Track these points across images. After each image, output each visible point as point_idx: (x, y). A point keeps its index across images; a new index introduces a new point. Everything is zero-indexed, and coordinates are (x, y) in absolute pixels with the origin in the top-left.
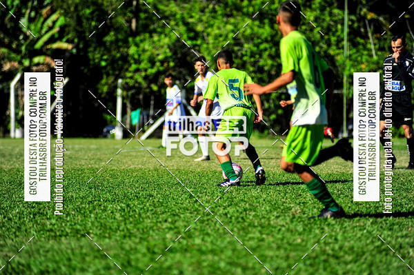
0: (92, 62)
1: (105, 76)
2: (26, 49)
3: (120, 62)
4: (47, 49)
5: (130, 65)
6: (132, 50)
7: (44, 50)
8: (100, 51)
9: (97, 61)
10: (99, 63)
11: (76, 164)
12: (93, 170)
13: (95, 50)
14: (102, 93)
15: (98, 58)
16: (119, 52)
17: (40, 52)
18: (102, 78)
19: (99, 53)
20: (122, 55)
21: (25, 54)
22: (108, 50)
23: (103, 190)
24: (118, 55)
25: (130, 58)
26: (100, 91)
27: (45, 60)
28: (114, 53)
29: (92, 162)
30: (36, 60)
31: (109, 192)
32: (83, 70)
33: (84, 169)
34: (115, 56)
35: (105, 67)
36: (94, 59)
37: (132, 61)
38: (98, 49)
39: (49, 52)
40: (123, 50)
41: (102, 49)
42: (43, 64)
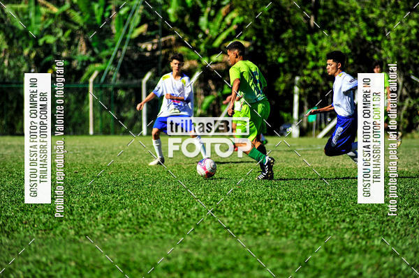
0: (269, 60)
1: (282, 74)
2: (205, 48)
3: (298, 60)
5: (308, 62)
6: (310, 48)
7: (222, 48)
8: (278, 48)
9: (274, 58)
10: (277, 60)
13: (273, 47)
14: (280, 90)
15: (275, 56)
16: (297, 48)
17: (219, 50)
18: (279, 76)
19: (276, 51)
20: (300, 52)
21: (204, 53)
22: (286, 48)
23: (280, 189)
24: (296, 53)
25: (307, 56)
26: (277, 89)
27: (223, 58)
28: (291, 50)
30: (214, 58)
31: (286, 190)
34: (292, 54)
35: (282, 65)
36: (271, 57)
38: (276, 46)
40: (301, 48)
41: (280, 46)
42: (221, 62)
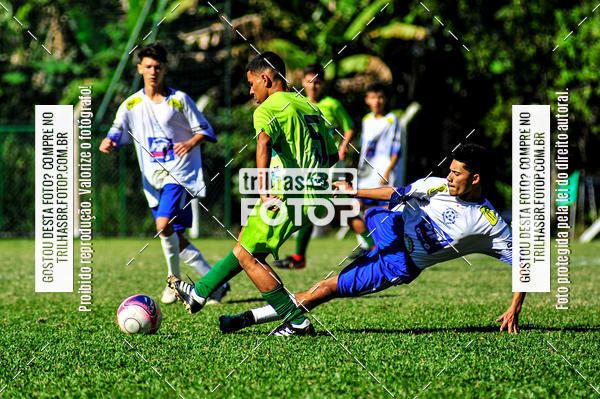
0: (470, 68)
1: (500, 99)
2: (328, 41)
3: (535, 67)
4: (373, 41)
5: (557, 71)
6: (563, 40)
7: (366, 41)
8: (491, 40)
9: (482, 64)
10: (488, 68)
11: (435, 298)
12: (472, 309)
13: (479, 38)
14: (495, 134)
15: (485, 58)
16: (532, 42)
17: (358, 48)
18: (493, 103)
19: (487, 47)
20: (539, 50)
21: (326, 53)
22: (508, 40)
23: (495, 356)
24: (531, 51)
25: (556, 57)
26: (489, 133)
27: (368, 64)
28: (521, 45)
29: (469, 291)
30: (349, 64)
31: (510, 359)
32: (451, 86)
33: (453, 308)
34: (522, 53)
35: (500, 77)
36: (476, 61)
37: (562, 64)
38: (486, 37)
39: (376, 47)
40: (543, 40)
41: (495, 37)
42: (363, 74)
